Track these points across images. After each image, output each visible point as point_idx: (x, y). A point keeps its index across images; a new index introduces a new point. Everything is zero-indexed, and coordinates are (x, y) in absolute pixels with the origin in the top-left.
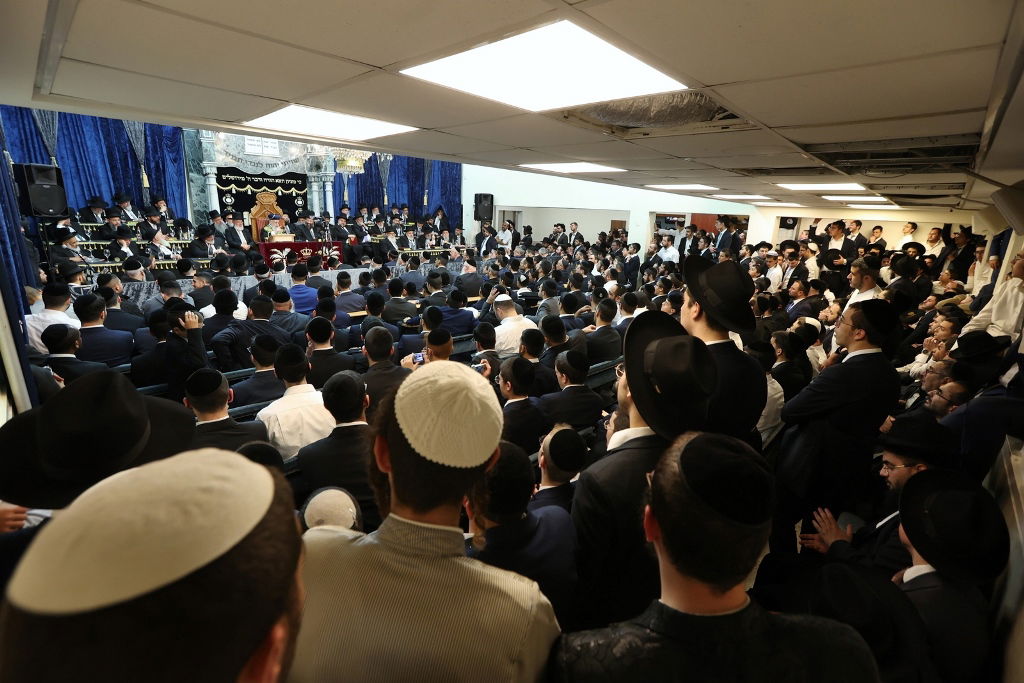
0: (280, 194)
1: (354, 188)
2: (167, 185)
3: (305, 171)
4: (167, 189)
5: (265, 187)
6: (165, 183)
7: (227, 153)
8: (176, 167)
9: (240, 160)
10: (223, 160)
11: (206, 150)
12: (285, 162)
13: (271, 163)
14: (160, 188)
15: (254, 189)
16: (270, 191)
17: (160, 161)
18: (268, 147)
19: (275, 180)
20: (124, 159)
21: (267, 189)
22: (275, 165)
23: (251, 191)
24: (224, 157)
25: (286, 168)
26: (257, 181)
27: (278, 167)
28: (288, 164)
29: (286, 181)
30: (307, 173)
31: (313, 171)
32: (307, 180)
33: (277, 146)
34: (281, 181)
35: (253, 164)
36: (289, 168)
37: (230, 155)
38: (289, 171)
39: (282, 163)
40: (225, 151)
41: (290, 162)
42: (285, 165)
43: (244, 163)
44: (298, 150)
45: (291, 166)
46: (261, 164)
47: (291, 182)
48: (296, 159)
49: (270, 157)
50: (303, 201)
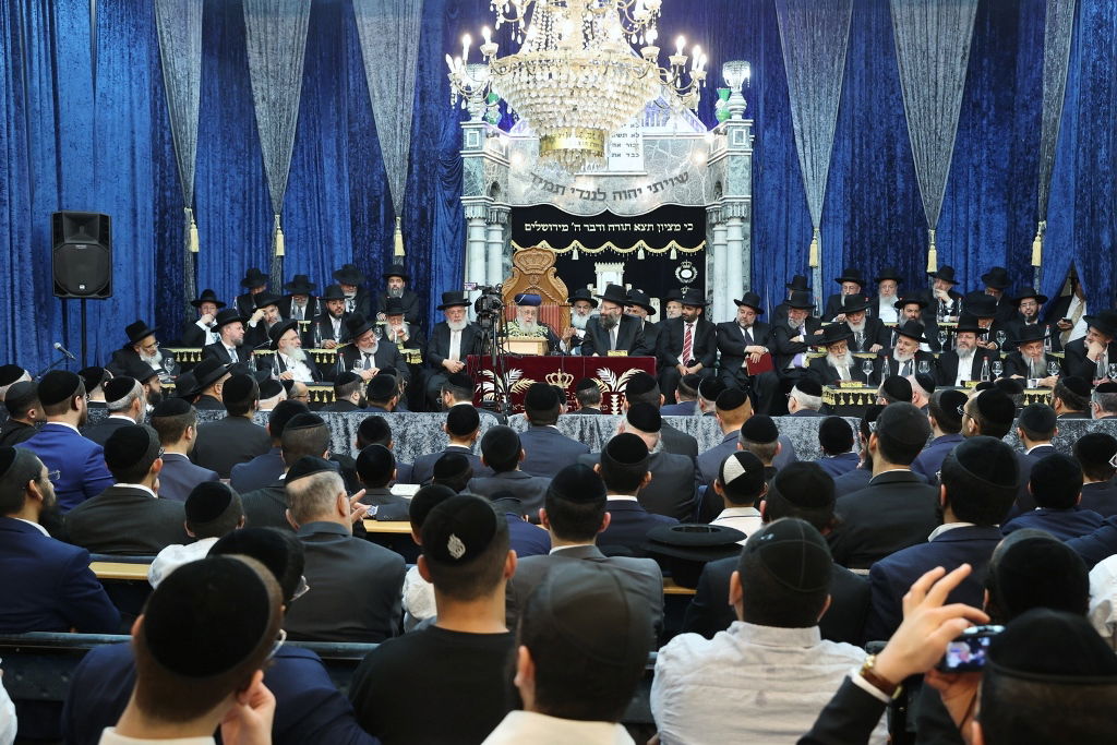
0: (641, 255)
1: (839, 235)
2: (433, 251)
3: (702, 200)
4: (433, 258)
5: (609, 244)
6: (431, 247)
7: (536, 177)
8: (453, 215)
9: (561, 190)
10: (527, 192)
11: (469, 173)
12: (655, 185)
13: (624, 189)
14: (422, 257)
15: (584, 249)
16: (621, 251)
17: (429, 207)
18: (619, 155)
19: (633, 227)
20: (374, 209)
21: (614, 247)
22: (632, 194)
23: (580, 252)
24: (529, 186)
25: (657, 197)
26: (594, 230)
27: (640, 196)
28: (663, 188)
29: (658, 226)
30: (706, 205)
31: (714, 198)
32: (707, 221)
33: (640, 150)
34: (647, 228)
35: (586, 195)
36: (663, 196)
37: (541, 182)
38: (665, 202)
39: (649, 187)
40: (532, 174)
41: (667, 183)
42: (655, 192)
43: (567, 195)
44: (690, 154)
45: (669, 192)
46: (603, 193)
47: (668, 227)
48: (681, 176)
49: (623, 176)
50: (694, 269)
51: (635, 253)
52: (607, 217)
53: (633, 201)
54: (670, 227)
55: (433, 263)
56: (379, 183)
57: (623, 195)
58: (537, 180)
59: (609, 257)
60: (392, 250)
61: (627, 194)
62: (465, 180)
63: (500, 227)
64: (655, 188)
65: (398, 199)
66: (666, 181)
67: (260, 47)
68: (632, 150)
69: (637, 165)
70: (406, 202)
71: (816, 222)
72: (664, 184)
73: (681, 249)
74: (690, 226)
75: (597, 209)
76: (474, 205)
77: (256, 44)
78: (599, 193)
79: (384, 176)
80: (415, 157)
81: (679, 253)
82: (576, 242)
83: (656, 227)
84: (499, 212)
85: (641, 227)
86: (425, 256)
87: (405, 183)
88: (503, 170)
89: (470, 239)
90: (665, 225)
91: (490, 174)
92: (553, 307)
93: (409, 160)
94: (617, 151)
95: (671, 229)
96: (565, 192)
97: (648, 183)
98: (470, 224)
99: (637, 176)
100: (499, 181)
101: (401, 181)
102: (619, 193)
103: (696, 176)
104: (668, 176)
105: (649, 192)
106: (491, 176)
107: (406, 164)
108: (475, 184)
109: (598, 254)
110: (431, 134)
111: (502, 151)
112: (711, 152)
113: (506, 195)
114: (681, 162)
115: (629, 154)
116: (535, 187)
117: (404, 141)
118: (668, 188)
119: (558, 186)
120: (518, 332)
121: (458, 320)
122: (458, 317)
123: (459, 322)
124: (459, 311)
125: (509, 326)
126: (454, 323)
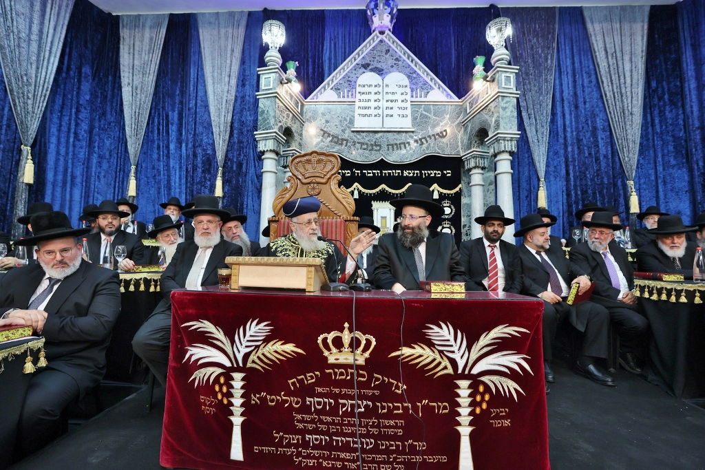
1: (560, 184)
2: (246, 194)
3: (459, 151)
4: (245, 199)
5: (383, 186)
6: (244, 191)
7: (325, 132)
9: (345, 142)
10: (318, 144)
11: (263, 112)
12: (421, 139)
13: (395, 142)
15: (363, 190)
16: (394, 191)
17: (245, 162)
18: (392, 116)
19: (402, 173)
21: (387, 189)
22: (402, 146)
23: (360, 192)
24: (320, 140)
25: (422, 149)
26: (371, 175)
27: (408, 148)
28: (427, 141)
29: (423, 172)
30: (462, 155)
31: (472, 146)
32: (462, 169)
33: (408, 112)
34: (414, 174)
35: (365, 147)
36: (427, 148)
37: (329, 136)
38: (429, 153)
39: (416, 141)
40: (322, 130)
41: (431, 138)
42: (420, 145)
43: (350, 147)
44: (448, 116)
45: (432, 145)
46: (378, 145)
47: (431, 173)
48: (441, 132)
49: (395, 132)
50: (453, 207)
52: (382, 164)
53: (404, 151)
54: (433, 173)
57: (395, 147)
58: (326, 135)
59: (383, 197)
61: (399, 146)
62: (260, 118)
64: (420, 142)
65: (220, 156)
66: (429, 136)
67: (130, 49)
68: (401, 112)
69: (407, 124)
70: (227, 157)
71: (542, 174)
72: (428, 139)
73: (441, 190)
74: (448, 173)
75: (374, 158)
76: (266, 139)
77: (126, 48)
78: (376, 145)
81: (440, 194)
82: (356, 184)
83: (421, 173)
85: (409, 173)
87: (227, 142)
88: (299, 123)
89: (262, 170)
90: (429, 172)
91: (284, 117)
92: (336, 222)
93: (232, 127)
94: (389, 112)
95: (433, 175)
96: (349, 144)
97: (415, 137)
98: (263, 157)
99: (406, 132)
100: (293, 129)
101: (224, 141)
102: (392, 145)
103: (453, 133)
104: (431, 133)
105: (416, 144)
106: (284, 120)
107: (229, 128)
108: (268, 121)
109: (374, 194)
110: (249, 108)
111: (298, 108)
112: (468, 111)
113: (300, 145)
114: (441, 122)
115: (399, 115)
116: (324, 140)
117: (228, 112)
118: (431, 141)
119: (343, 140)
120: (290, 250)
121: (206, 233)
122: (208, 229)
123: (207, 235)
124: (209, 221)
125: (279, 242)
126: (201, 237)
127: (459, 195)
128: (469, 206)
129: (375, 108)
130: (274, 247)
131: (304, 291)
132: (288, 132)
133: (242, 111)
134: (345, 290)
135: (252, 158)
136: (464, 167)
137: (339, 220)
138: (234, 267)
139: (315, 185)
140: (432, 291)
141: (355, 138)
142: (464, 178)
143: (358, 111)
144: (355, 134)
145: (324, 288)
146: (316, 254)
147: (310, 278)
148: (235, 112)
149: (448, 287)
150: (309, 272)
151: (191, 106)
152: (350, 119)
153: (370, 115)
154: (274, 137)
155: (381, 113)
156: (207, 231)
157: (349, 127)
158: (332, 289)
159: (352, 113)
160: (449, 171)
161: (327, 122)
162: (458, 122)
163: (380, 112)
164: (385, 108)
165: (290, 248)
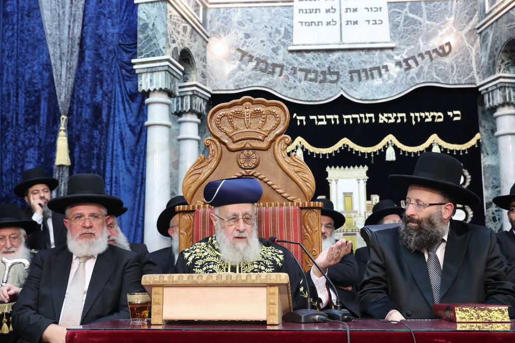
0: (391, 156)
2: (109, 158)
3: (473, 78)
4: (108, 169)
5: (345, 141)
6: (105, 155)
7: (244, 54)
8: (135, 112)
9: (278, 70)
10: (233, 73)
11: (146, 26)
12: (406, 61)
13: (364, 66)
14: (94, 167)
15: (311, 149)
17: (105, 104)
18: (356, 23)
19: (377, 118)
20: (33, 107)
21: (352, 145)
22: (375, 72)
23: (306, 152)
24: (235, 67)
25: (409, 76)
26: (324, 123)
27: (385, 76)
28: (417, 64)
29: (412, 115)
30: (478, 84)
31: (497, 69)
32: (480, 108)
33: (384, 15)
34: (396, 118)
35: (312, 76)
36: (418, 75)
37: (251, 60)
38: (421, 83)
39: (398, 64)
40: (239, 50)
41: (423, 58)
42: (406, 69)
43: (287, 78)
44: (452, 19)
45: (426, 69)
46: (334, 73)
47: (426, 117)
48: (442, 47)
49: (362, 49)
50: (467, 173)
51: (383, 153)
52: (342, 105)
53: (378, 82)
54: (429, 116)
55: (108, 175)
56: (40, 73)
57: (363, 75)
58: (246, 58)
59: (346, 159)
60: (52, 159)
61: (369, 73)
62: (140, 36)
63: (194, 118)
64: (405, 65)
65: (63, 95)
66: (421, 55)
68: (372, 16)
69: (382, 35)
70: (74, 97)
72: (419, 59)
73: (446, 145)
74: (456, 115)
75: (326, 95)
76: (152, 71)
78: (331, 73)
79: (48, 67)
80: (88, 41)
82: (299, 139)
83: (409, 118)
84: (194, 95)
85: (389, 118)
86: (98, 166)
87: (73, 71)
88: (200, 40)
89: (146, 123)
90: (422, 114)
91: (179, 33)
92: (288, 211)
93: (82, 44)
94: (351, 16)
95: (429, 120)
96: (285, 73)
97: (397, 58)
98: (147, 101)
99: (382, 49)
100: (193, 51)
101: (69, 69)
102: (358, 72)
103: (462, 47)
104: (423, 48)
105: (398, 69)
106: (180, 37)
107: (77, 49)
108: (155, 41)
109: (330, 155)
110: (110, 12)
111: (198, 15)
112: (487, 10)
113: (204, 76)
114: (441, 29)
115: (369, 21)
116: (243, 66)
117: (74, 20)
118: (425, 63)
119: (275, 65)
120: (215, 263)
121: (88, 235)
122: (91, 227)
123: (90, 237)
124: (92, 215)
125: (197, 250)
126: (80, 241)
127: (476, 152)
128: (496, 170)
129: (328, 11)
130: (191, 259)
131: (264, 323)
132: (185, 57)
133: (98, 18)
134: (325, 321)
135: (120, 99)
136: (483, 104)
137: (291, 208)
138: (154, 290)
139: (251, 152)
140: (458, 320)
141: (295, 62)
142: (484, 123)
143: (298, 17)
144: (295, 55)
145: (288, 317)
146: (256, 266)
147: (273, 304)
148: (87, 19)
149: (482, 314)
150: (269, 294)
151: (9, 9)
152: (286, 30)
153: (319, 23)
154: (166, 68)
155: (337, 19)
156: (90, 231)
157: (284, 44)
158: (303, 320)
159: (288, 21)
160: (458, 112)
161: (247, 36)
162: (469, 28)
163: (336, 17)
164: (343, 10)
165: (215, 260)
